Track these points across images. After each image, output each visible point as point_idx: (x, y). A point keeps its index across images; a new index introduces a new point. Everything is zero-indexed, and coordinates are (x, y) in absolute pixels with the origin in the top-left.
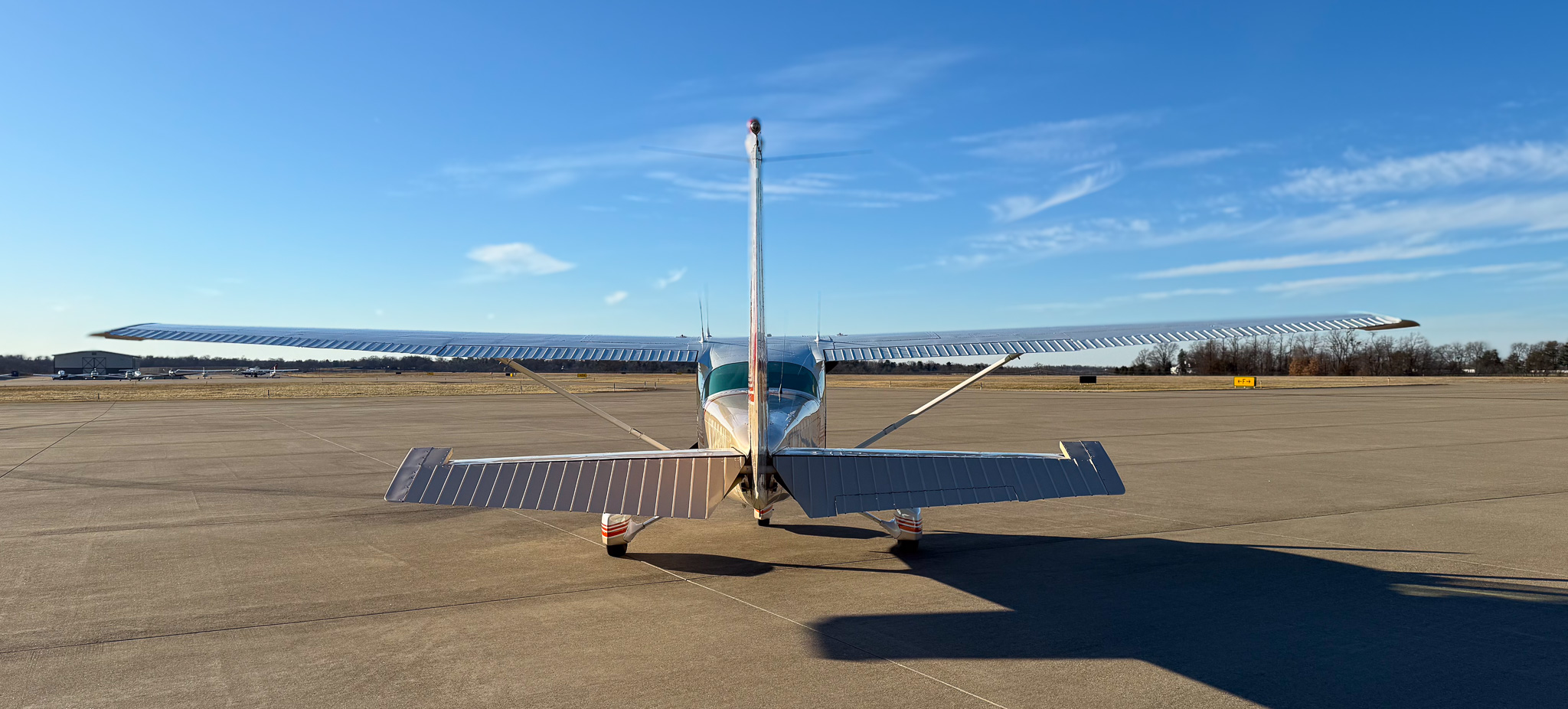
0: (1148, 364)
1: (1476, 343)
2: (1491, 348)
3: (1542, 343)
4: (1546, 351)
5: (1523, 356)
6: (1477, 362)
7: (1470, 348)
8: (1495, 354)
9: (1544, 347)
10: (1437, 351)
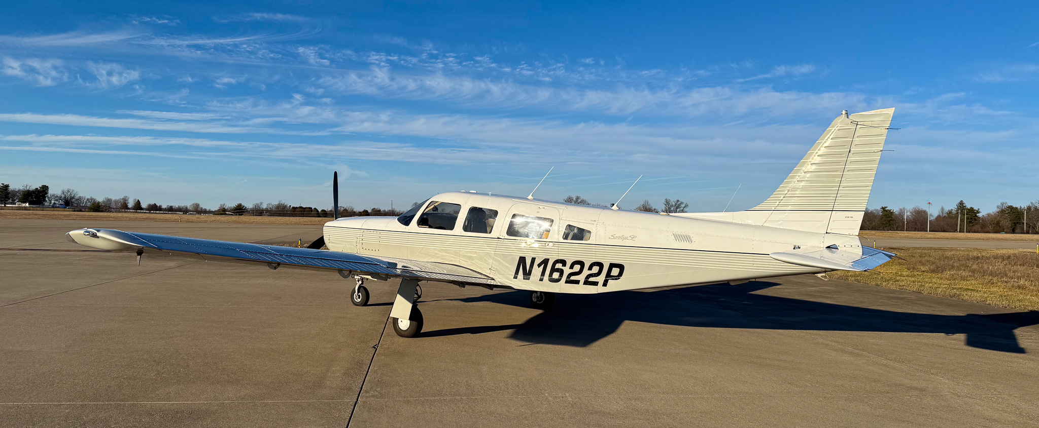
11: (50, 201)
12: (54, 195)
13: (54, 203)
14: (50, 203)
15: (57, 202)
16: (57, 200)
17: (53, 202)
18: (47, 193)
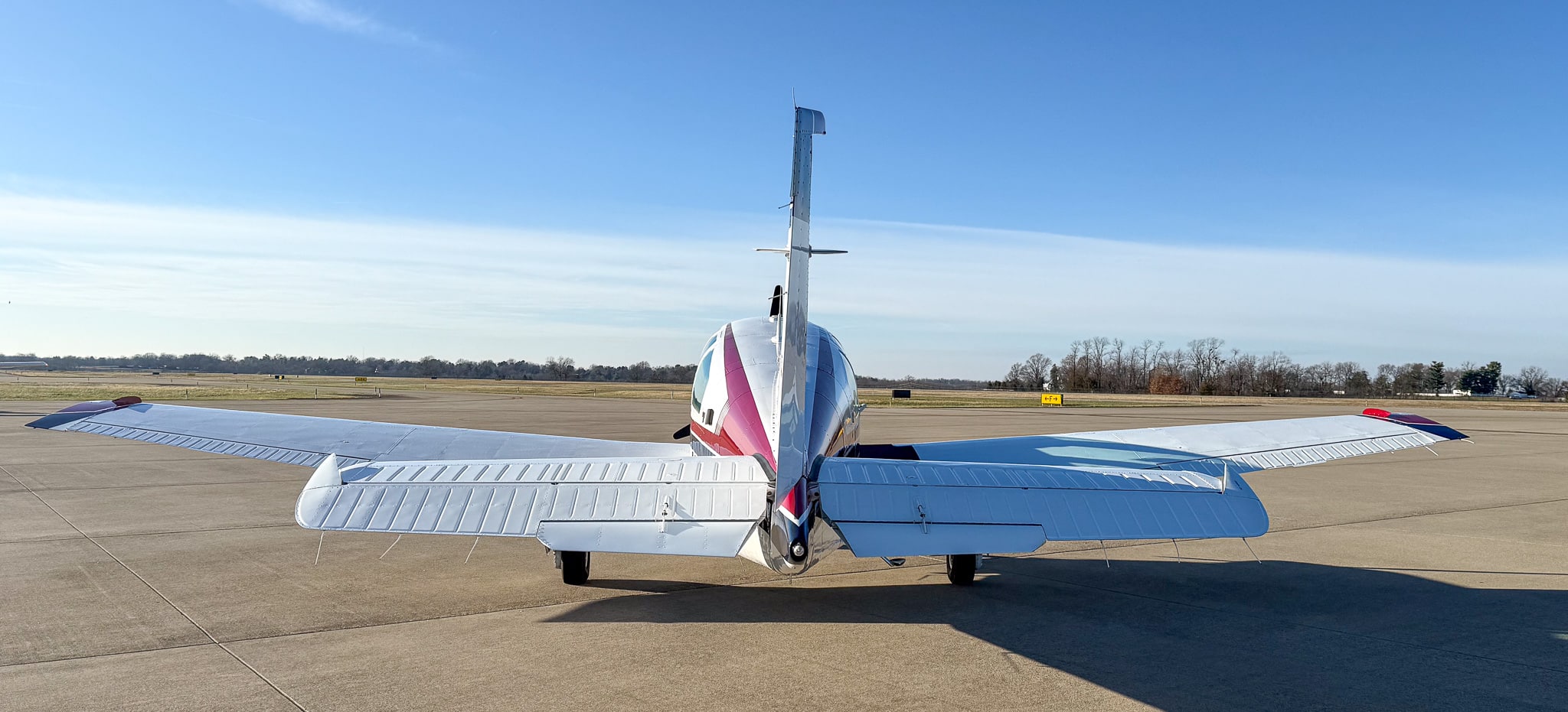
0: (1021, 378)
1: (1346, 364)
2: (1361, 369)
3: (1409, 365)
4: (1412, 372)
5: (1391, 379)
6: (1346, 383)
7: (1339, 368)
8: (1363, 375)
9: (1410, 370)
10: (1308, 372)
11: (1504, 387)
12: (1508, 378)
13: (1510, 391)
14: (1504, 391)
15: (1514, 389)
16: (1513, 386)
17: (1507, 388)
18: (1497, 375)
